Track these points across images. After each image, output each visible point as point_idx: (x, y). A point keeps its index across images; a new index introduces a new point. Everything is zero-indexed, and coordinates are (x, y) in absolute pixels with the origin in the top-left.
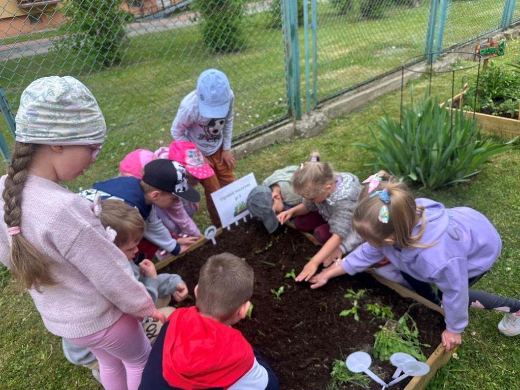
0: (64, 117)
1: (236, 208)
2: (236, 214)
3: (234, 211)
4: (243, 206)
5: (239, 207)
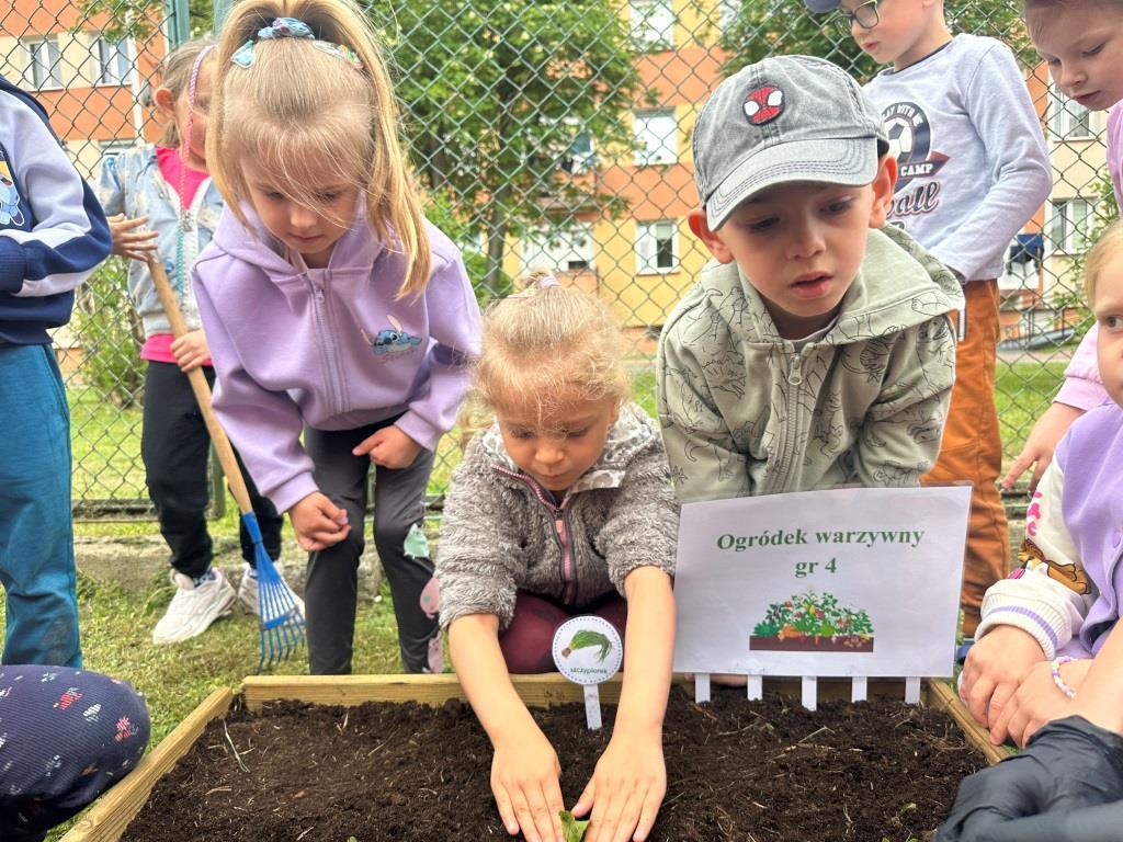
1: (778, 612)
3: (761, 618)
4: (822, 617)
5: (800, 615)
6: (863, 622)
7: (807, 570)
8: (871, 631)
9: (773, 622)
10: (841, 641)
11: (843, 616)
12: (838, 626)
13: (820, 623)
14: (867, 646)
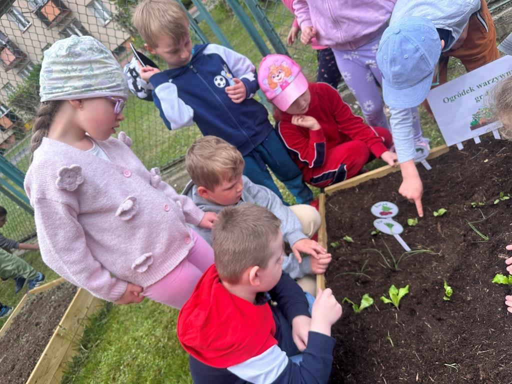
0: (76, 70)
1: (476, 116)
2: (474, 127)
3: (471, 120)
5: (484, 114)
9: (476, 120)
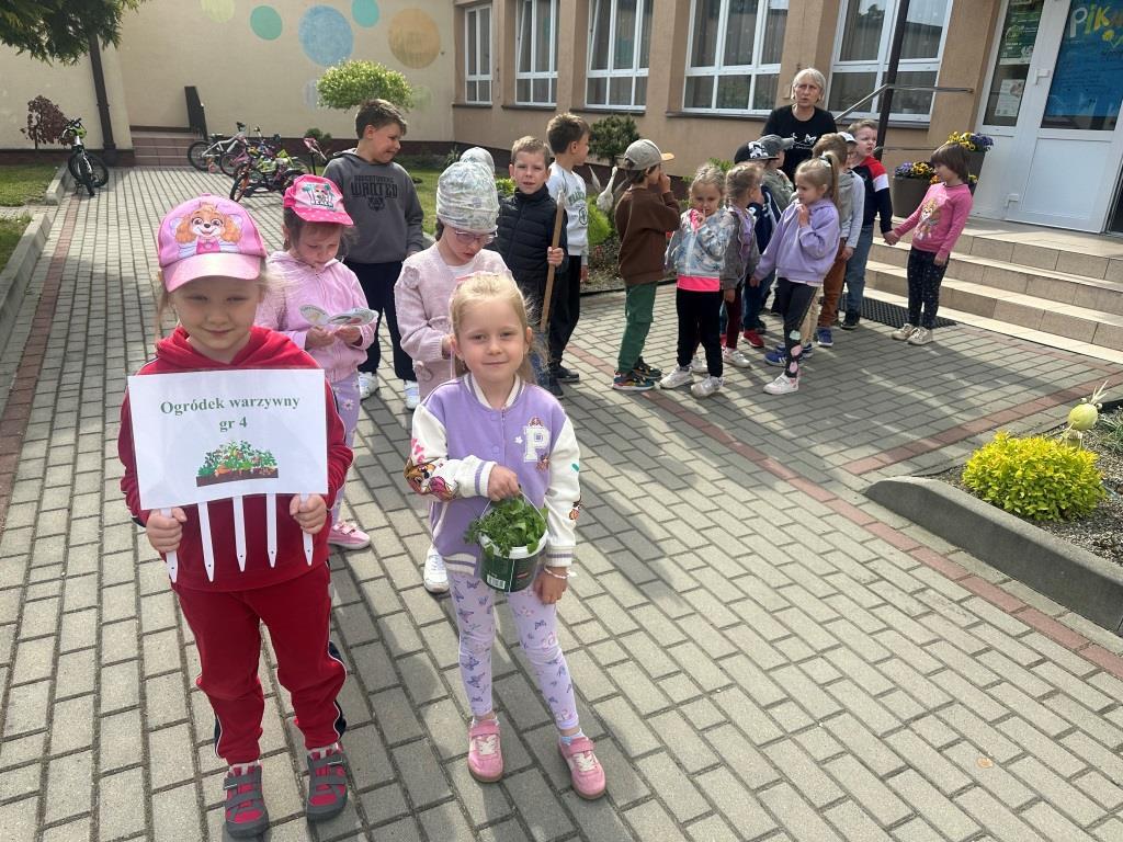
1: (212, 458)
2: (205, 479)
4: (243, 458)
5: (227, 457)
6: (270, 458)
7: (227, 426)
8: (275, 464)
9: (210, 465)
10: (257, 471)
11: (256, 455)
12: (253, 462)
13: (241, 461)
14: (274, 474)
